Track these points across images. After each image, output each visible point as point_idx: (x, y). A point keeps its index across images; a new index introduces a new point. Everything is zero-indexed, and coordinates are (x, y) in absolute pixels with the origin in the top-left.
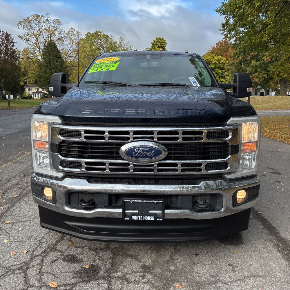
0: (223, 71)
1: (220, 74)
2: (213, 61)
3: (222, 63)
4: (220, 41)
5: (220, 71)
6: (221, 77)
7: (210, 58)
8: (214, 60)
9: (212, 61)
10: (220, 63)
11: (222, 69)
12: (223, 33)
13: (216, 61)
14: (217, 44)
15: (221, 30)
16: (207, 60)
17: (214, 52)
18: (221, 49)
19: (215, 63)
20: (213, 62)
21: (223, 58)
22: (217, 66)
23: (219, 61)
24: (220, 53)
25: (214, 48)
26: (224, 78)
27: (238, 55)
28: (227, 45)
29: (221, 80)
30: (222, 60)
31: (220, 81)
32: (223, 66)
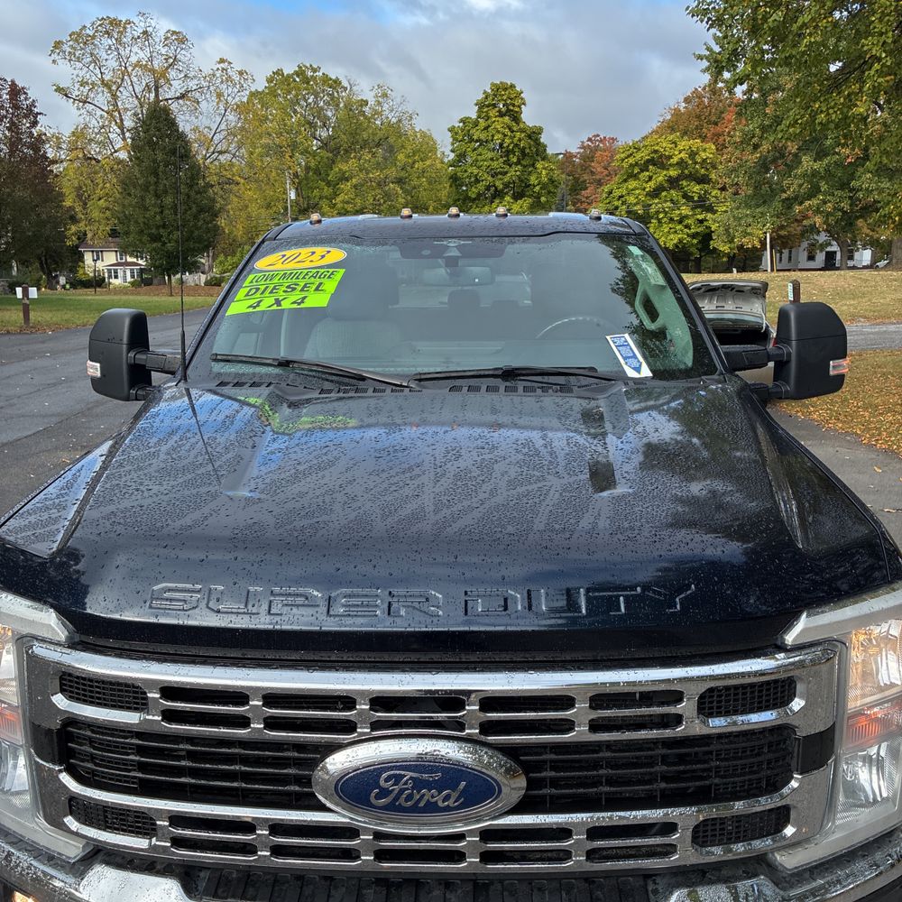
0: (706, 186)
1: (696, 199)
2: (674, 154)
3: (704, 160)
4: (696, 89)
5: (697, 188)
6: (701, 207)
7: (664, 145)
8: (676, 153)
9: (670, 157)
10: (696, 163)
11: (703, 180)
12: (707, 69)
13: (682, 155)
14: (687, 100)
15: (702, 59)
16: (656, 152)
17: (677, 125)
18: (698, 117)
19: (681, 163)
20: (675, 160)
21: (707, 146)
22: (686, 172)
23: (693, 155)
24: (697, 128)
25: (676, 113)
26: (711, 209)
27: (755, 140)
28: (721, 101)
29: (700, 217)
30: (705, 150)
31: (698, 220)
32: (708, 169)
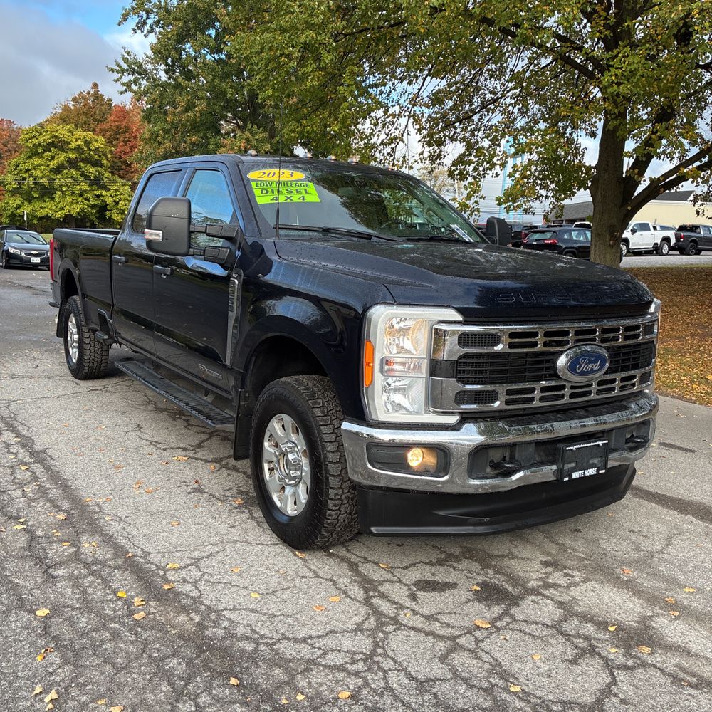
0: (100, 169)
1: (92, 178)
2: (71, 141)
3: (97, 149)
4: (82, 93)
5: (92, 170)
6: (96, 184)
7: (62, 131)
8: (74, 140)
9: (69, 143)
10: (90, 150)
11: (96, 164)
12: (118, 80)
13: (79, 142)
14: (74, 100)
15: (113, 72)
16: (56, 137)
17: (65, 117)
18: (86, 114)
19: (78, 149)
20: (73, 145)
21: (98, 138)
22: (83, 156)
23: (87, 143)
24: (85, 123)
25: (66, 108)
26: (104, 187)
28: (102, 105)
29: (97, 193)
30: (96, 141)
31: (95, 194)
32: (99, 156)
